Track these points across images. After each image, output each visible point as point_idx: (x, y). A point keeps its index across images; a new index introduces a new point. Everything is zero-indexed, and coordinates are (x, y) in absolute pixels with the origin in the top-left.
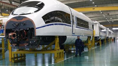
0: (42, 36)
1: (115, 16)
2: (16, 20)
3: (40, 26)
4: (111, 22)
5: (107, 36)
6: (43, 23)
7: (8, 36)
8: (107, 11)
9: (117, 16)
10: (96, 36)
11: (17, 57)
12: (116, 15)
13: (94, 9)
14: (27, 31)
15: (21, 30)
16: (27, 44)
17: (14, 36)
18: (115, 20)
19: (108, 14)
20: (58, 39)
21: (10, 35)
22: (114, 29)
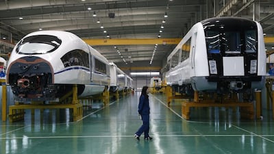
0: (59, 84)
1: (136, 53)
2: (25, 62)
3: (59, 70)
4: (129, 62)
5: (126, 85)
6: (62, 66)
7: (17, 83)
8: (124, 45)
9: (139, 53)
10: (112, 85)
11: (17, 114)
12: (138, 51)
13: (106, 42)
14: (40, 76)
15: (32, 75)
16: (41, 95)
17: (25, 83)
18: (135, 59)
19: (126, 50)
20: (76, 88)
21: (20, 82)
22: (132, 74)
